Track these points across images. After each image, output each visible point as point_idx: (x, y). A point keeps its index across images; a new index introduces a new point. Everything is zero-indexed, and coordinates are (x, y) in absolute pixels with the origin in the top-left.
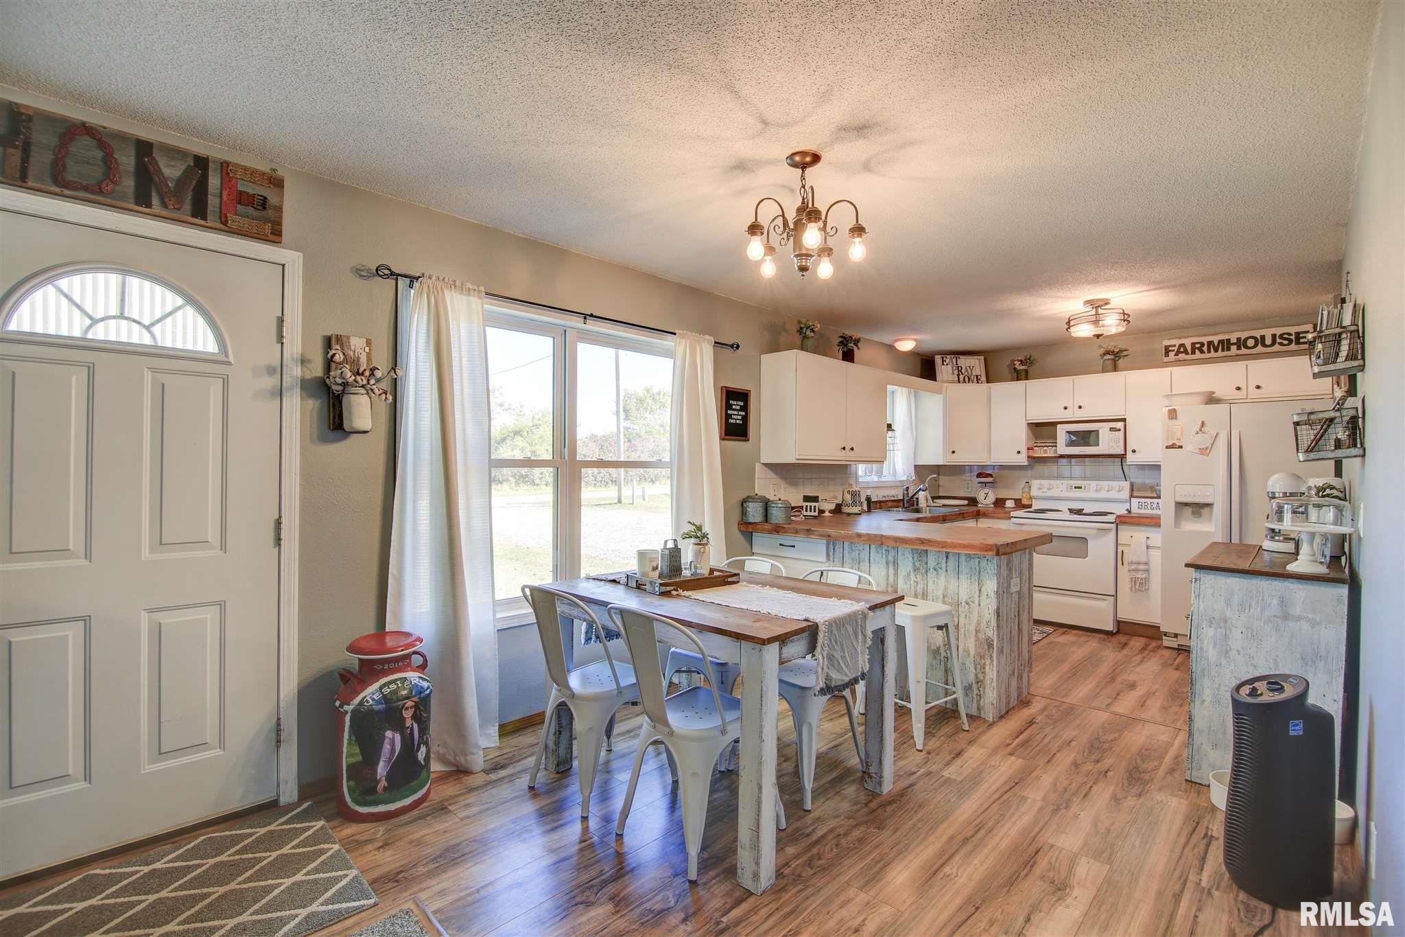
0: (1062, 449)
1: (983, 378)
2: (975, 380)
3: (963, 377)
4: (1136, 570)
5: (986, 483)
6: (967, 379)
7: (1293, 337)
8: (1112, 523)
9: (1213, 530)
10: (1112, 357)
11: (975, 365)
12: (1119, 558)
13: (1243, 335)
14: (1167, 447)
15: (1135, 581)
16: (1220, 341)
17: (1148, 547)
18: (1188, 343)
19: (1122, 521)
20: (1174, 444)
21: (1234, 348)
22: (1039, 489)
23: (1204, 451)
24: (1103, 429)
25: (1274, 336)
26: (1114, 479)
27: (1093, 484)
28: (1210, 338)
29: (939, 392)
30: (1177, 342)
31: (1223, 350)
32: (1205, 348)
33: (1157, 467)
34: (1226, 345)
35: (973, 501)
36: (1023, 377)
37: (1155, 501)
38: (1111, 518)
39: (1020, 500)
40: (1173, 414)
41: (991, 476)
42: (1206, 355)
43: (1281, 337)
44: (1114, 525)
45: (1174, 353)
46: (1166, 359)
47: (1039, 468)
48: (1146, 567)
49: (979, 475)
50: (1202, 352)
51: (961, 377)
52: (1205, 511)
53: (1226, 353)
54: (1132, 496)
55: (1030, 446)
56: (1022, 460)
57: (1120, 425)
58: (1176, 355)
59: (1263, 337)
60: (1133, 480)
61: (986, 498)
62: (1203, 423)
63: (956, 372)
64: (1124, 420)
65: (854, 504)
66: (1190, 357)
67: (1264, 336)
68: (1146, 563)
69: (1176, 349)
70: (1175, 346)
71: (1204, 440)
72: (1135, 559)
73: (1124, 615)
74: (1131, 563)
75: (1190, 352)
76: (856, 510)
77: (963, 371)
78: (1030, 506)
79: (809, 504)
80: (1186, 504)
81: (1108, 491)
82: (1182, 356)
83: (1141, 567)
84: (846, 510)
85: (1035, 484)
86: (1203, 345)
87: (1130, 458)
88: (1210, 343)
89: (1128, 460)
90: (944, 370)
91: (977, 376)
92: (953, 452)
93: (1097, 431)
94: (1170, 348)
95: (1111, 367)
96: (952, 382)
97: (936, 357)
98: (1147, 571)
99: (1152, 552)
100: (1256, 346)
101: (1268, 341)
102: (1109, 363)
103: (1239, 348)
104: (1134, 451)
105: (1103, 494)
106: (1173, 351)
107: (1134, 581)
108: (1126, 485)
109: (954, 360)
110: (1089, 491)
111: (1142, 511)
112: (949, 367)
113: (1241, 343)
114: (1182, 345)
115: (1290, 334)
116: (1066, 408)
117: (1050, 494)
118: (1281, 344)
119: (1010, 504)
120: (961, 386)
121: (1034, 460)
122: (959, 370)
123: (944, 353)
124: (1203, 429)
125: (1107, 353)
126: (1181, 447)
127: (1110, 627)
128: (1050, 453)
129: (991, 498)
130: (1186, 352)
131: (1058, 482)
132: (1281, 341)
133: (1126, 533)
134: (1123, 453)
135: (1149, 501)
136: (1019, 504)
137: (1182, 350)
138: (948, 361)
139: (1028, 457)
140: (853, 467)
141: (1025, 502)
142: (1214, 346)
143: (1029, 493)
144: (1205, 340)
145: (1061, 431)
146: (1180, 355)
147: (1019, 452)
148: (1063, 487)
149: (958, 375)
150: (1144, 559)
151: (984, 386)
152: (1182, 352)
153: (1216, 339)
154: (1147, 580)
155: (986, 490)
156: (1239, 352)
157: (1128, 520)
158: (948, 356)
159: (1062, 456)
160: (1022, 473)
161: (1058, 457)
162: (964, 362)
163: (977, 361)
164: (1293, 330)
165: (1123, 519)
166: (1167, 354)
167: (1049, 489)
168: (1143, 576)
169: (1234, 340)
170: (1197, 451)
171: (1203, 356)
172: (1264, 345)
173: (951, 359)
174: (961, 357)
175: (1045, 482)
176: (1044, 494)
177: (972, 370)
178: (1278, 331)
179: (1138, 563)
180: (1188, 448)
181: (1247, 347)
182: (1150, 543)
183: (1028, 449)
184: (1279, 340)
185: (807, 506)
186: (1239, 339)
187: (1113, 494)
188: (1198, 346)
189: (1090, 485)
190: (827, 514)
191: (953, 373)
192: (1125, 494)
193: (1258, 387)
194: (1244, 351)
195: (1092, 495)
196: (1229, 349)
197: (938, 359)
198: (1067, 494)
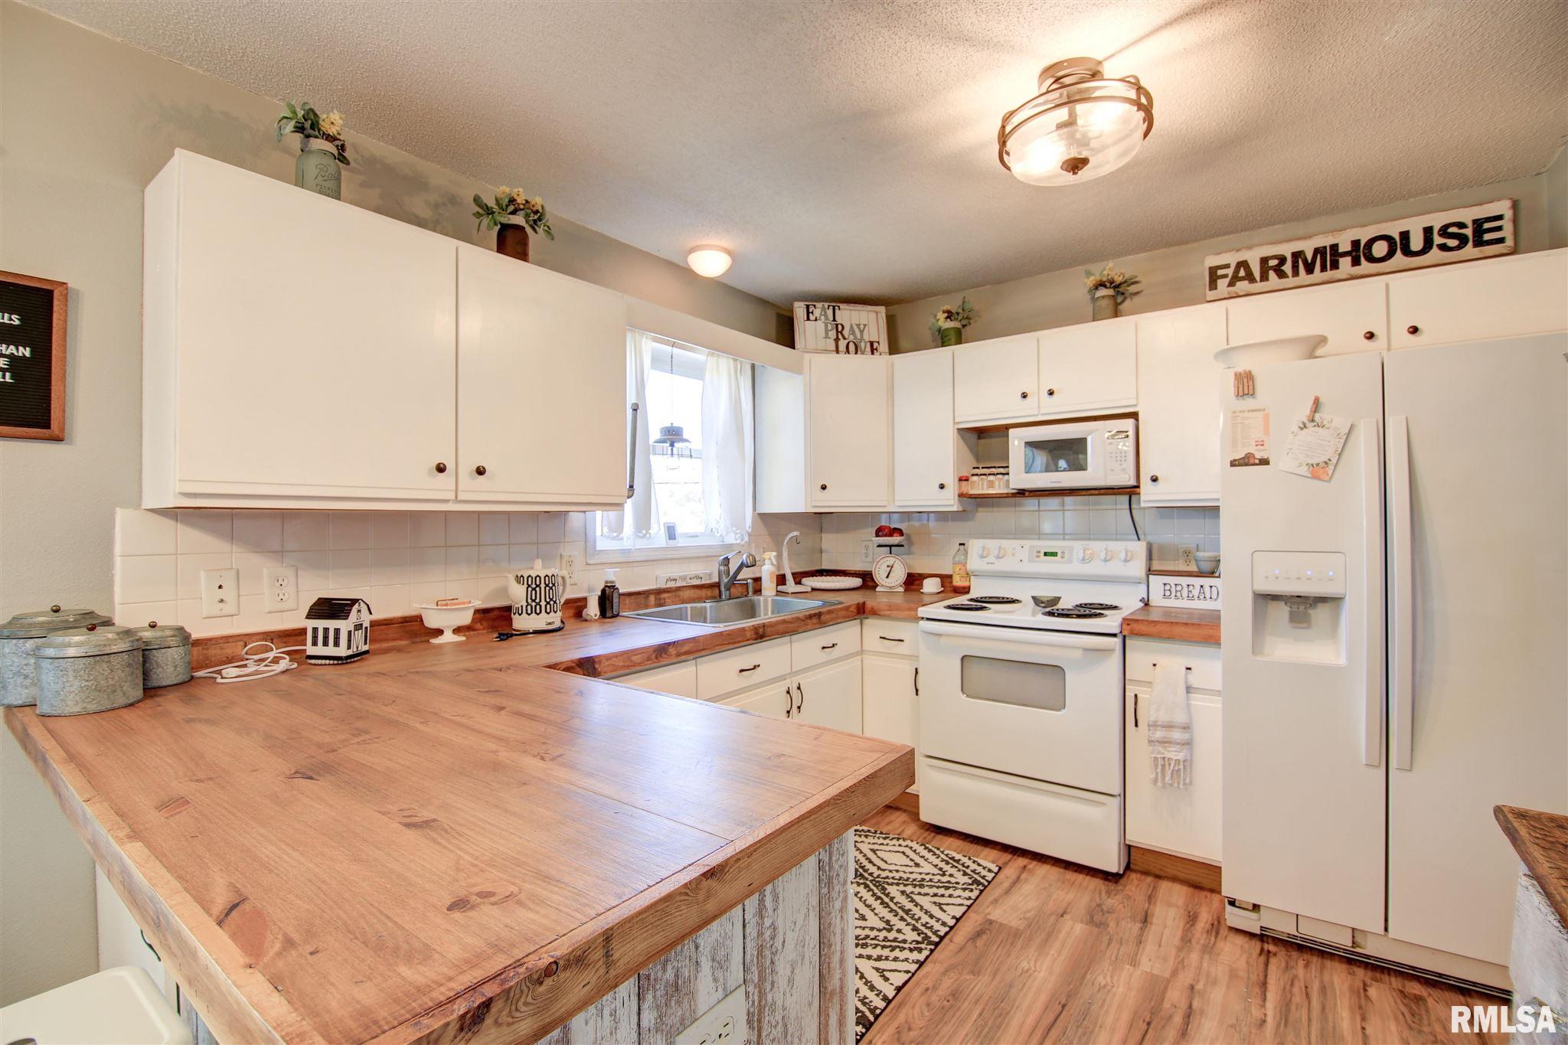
0: (1019, 477)
1: (884, 346)
2: (868, 348)
3: (844, 342)
4: (1165, 742)
5: (890, 546)
6: (852, 347)
7: (1468, 232)
8: (1114, 635)
9: (1342, 661)
10: (1110, 292)
11: (871, 322)
12: (1129, 712)
13: (1364, 236)
14: (1233, 464)
15: (1163, 766)
16: (1317, 251)
17: (1189, 689)
18: (1253, 258)
19: (1135, 629)
20: (1249, 456)
21: (1345, 262)
22: (982, 557)
23: (1319, 471)
24: (1096, 436)
25: (1428, 231)
26: (1117, 536)
27: (1078, 546)
28: (1297, 246)
29: (796, 369)
30: (1232, 259)
31: (1323, 269)
32: (1287, 267)
33: (1214, 511)
34: (1328, 257)
35: (868, 580)
36: (953, 340)
37: (1207, 582)
38: (1111, 622)
39: (950, 577)
40: (1245, 385)
41: (900, 532)
42: (1291, 281)
43: (1444, 232)
44: (1117, 641)
45: (1227, 281)
46: (1211, 295)
47: (984, 515)
48: (1186, 736)
49: (880, 532)
50: (1281, 274)
51: (842, 344)
52: (1320, 613)
53: (1330, 274)
54: (1150, 571)
55: (965, 474)
56: (948, 501)
57: (1129, 424)
58: (1231, 284)
59: (1405, 236)
60: (1150, 538)
61: (890, 573)
62: (1317, 405)
63: (833, 334)
64: (1134, 416)
65: (534, 608)
66: (1259, 286)
67: (1407, 233)
68: (1186, 728)
69: (1230, 272)
70: (1227, 266)
71: (1321, 444)
72: (1163, 717)
73: (1141, 835)
74: (1153, 725)
75: (1258, 278)
76: (539, 622)
77: (846, 333)
78: (966, 590)
79: (321, 624)
80: (1275, 597)
81: (1106, 560)
82: (1243, 286)
83: (1177, 735)
84: (520, 622)
85: (975, 546)
86: (1282, 260)
87: (1149, 495)
88: (1297, 255)
89: (1143, 497)
90: (810, 331)
91: (872, 344)
92: (824, 488)
93: (1082, 442)
94: (1220, 272)
95: (1110, 310)
96: (826, 351)
97: (797, 304)
98: (1188, 744)
99: (1197, 700)
100: (1390, 254)
101: (1416, 243)
102: (1105, 303)
103: (1356, 262)
104: (1154, 479)
105: (1096, 568)
106: (1225, 276)
107: (1161, 765)
108: (1139, 548)
109: (830, 312)
110: (1070, 561)
111: (1172, 603)
112: (820, 324)
113: (1360, 252)
114: (1243, 264)
115: (1461, 225)
116: (1024, 396)
117: (1001, 566)
118: (1443, 247)
119: (931, 586)
120: (842, 357)
121: (974, 502)
122: (839, 330)
123: (812, 299)
124: (1317, 417)
125: (1101, 284)
126: (1264, 462)
127: (1112, 863)
128: (998, 486)
129: (899, 575)
130: (1250, 277)
131: (1017, 543)
132: (1442, 241)
133: (1143, 655)
134: (1132, 482)
135: (1184, 581)
136: (950, 587)
137: (1242, 273)
138: (817, 312)
139: (961, 495)
140: (575, 519)
141: (958, 582)
142: (1305, 261)
143: (965, 565)
144: (1287, 250)
145: (1017, 440)
146: (1239, 284)
147: (942, 487)
148: (1024, 554)
149: (837, 340)
150: (1180, 718)
151: (882, 361)
152: (1242, 279)
153: (1308, 247)
154: (1188, 763)
155: (891, 560)
156: (1357, 270)
157: (1143, 628)
158: (819, 305)
159: (1021, 493)
160: (952, 526)
161: (1014, 495)
162: (848, 316)
163: (872, 316)
164: (1467, 215)
165: (1136, 627)
166: (1213, 285)
167: (998, 557)
168: (1181, 756)
169: (1345, 247)
170: (1304, 470)
171: (1285, 283)
172: (1407, 252)
173: (823, 308)
174: (842, 306)
175: (993, 544)
176: (990, 568)
177: (862, 332)
178: (1437, 221)
179: (1169, 726)
180: (1282, 462)
181: (1371, 259)
182: (1194, 680)
183: (960, 480)
184: (1438, 240)
185: (315, 630)
186: (1356, 244)
187: (1116, 568)
188: (1273, 263)
189: (1071, 549)
190: (448, 637)
191: (827, 337)
192: (1138, 568)
193: (1414, 330)
194: (1365, 266)
195: (1076, 568)
196: (1335, 265)
197: (799, 310)
198: (1028, 567)
